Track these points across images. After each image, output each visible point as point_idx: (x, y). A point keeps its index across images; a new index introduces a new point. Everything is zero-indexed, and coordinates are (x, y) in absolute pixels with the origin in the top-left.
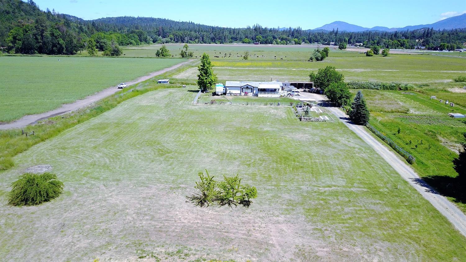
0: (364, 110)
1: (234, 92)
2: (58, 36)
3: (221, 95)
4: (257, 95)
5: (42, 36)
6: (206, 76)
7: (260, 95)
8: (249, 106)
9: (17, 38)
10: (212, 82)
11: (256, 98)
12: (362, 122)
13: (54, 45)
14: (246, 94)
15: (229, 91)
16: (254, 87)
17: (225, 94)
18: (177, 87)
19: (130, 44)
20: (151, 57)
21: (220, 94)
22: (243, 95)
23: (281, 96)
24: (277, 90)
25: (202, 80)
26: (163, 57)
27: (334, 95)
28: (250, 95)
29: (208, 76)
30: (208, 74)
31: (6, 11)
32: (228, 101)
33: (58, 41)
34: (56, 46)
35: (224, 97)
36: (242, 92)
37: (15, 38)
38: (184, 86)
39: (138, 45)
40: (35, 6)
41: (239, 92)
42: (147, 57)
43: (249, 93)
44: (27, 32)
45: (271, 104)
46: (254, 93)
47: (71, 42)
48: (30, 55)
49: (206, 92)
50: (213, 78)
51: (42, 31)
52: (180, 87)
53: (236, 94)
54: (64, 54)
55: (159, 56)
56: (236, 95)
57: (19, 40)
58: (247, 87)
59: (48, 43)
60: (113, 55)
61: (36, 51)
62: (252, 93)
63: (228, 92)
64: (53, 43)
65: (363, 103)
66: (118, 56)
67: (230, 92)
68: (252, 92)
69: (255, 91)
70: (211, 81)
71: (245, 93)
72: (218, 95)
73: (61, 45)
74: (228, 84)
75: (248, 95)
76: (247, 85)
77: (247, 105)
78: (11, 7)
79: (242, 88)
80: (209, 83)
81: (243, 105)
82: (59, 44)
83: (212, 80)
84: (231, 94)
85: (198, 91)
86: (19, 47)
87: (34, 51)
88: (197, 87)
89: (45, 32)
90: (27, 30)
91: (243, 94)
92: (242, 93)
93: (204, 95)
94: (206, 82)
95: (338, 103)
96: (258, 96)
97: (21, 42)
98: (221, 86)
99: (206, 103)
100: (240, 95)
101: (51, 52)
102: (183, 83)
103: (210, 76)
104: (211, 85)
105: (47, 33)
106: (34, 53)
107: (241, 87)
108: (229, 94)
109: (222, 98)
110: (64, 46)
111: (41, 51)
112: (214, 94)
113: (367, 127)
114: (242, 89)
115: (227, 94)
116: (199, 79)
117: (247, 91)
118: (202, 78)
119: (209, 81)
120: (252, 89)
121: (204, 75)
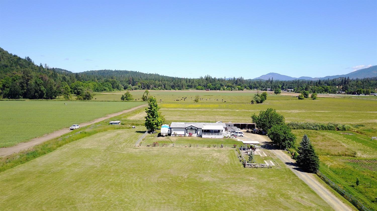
0: (312, 156)
1: (179, 133)
2: (40, 84)
3: (166, 136)
4: (201, 136)
5: (27, 84)
6: (153, 118)
7: (204, 136)
8: (192, 148)
9: (6, 86)
10: (158, 123)
11: (200, 138)
12: (311, 169)
13: (36, 91)
15: (174, 132)
16: (198, 128)
17: (169, 135)
18: (126, 128)
19: (104, 91)
20: (116, 100)
21: (164, 135)
23: (225, 137)
24: (221, 131)
25: (149, 121)
26: (127, 101)
27: (277, 137)
28: (194, 136)
29: (155, 118)
30: (154, 116)
31: (5, 65)
32: (172, 142)
33: (40, 88)
34: (38, 92)
35: (168, 138)
36: (187, 133)
37: (4, 86)
38: (133, 127)
39: (111, 91)
40: (31, 62)
41: (182, 133)
42: (113, 100)
43: (193, 134)
44: (15, 81)
45: (214, 146)
46: (198, 134)
47: (51, 88)
48: (15, 100)
49: (152, 133)
50: (159, 119)
51: (28, 80)
52: (130, 128)
53: (180, 135)
54: (44, 98)
55: (123, 100)
56: (180, 136)
57: (7, 87)
58: (191, 128)
59: (31, 89)
60: (85, 99)
61: (20, 96)
62: (196, 134)
63: (172, 133)
64: (35, 90)
65: (311, 148)
66: (88, 100)
67: (175, 133)
68: (196, 133)
69: (199, 132)
70: (157, 122)
71: (190, 134)
72: (163, 136)
73: (42, 91)
74: (173, 125)
75: (192, 136)
76: (192, 126)
77: (190, 148)
78: (10, 62)
81: (186, 147)
82: (40, 90)
83: (158, 121)
84: (175, 135)
85: (144, 132)
86: (6, 94)
87: (19, 97)
88: (144, 128)
89: (30, 81)
90: (15, 79)
91: (187, 135)
92: (186, 134)
93: (150, 136)
94: (153, 123)
95: (282, 146)
96: (202, 137)
97: (8, 89)
98: (166, 127)
99: (148, 146)
100: (184, 136)
101: (33, 97)
102: (133, 124)
103: (157, 117)
104: (157, 126)
105: (32, 82)
106: (19, 98)
107: (185, 128)
108: (174, 135)
109: (166, 140)
110: (44, 92)
111: (26, 96)
112: (160, 135)
113: (317, 175)
114: (187, 130)
115: (171, 135)
116: (146, 121)
117: (191, 132)
118: (149, 120)
119: (155, 123)
120: (196, 130)
121: (151, 117)
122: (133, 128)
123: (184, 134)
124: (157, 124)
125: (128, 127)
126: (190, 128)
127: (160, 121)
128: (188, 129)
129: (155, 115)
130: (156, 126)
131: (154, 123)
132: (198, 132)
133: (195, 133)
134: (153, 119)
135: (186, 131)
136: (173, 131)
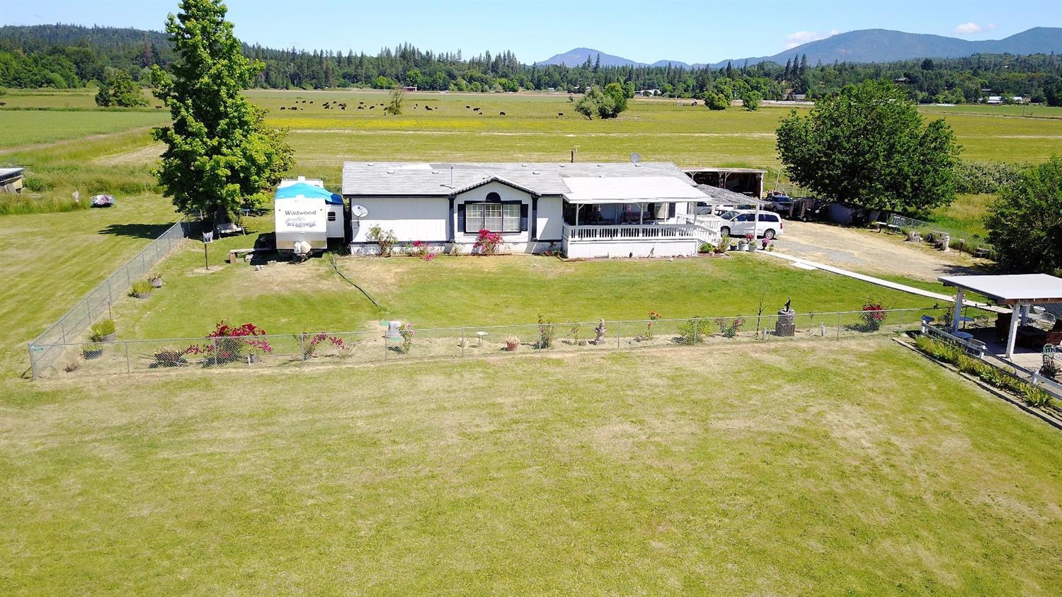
1: (405, 229)
3: (316, 253)
4: (555, 248)
6: (211, 135)
7: (581, 248)
10: (253, 169)
11: (551, 264)
14: (487, 240)
15: (373, 223)
16: (535, 198)
17: (340, 245)
18: (51, 208)
19: (46, 84)
20: (75, 107)
21: (304, 246)
22: (469, 249)
23: (708, 249)
25: (187, 157)
26: (122, 108)
28: (514, 249)
29: (225, 134)
30: (223, 123)
32: (378, 310)
35: (335, 270)
36: (463, 228)
38: (99, 199)
41: (434, 229)
42: (62, 107)
43: (505, 238)
46: (538, 237)
49: (215, 237)
50: (258, 147)
52: (75, 207)
53: (417, 244)
55: (106, 105)
56: (418, 249)
58: (493, 198)
62: (525, 236)
63: (361, 235)
67: (376, 231)
68: (522, 228)
69: (542, 223)
70: (244, 163)
71: (483, 234)
72: (291, 257)
74: (357, 178)
75: (501, 248)
76: (495, 180)
79: (457, 202)
80: (234, 178)
83: (251, 159)
84: (382, 246)
88: (162, 208)
91: (465, 243)
92: (459, 236)
93: (193, 261)
94: (213, 169)
96: (562, 254)
98: (311, 194)
100: (447, 252)
103: (238, 133)
104: (248, 188)
107: (451, 198)
108: (373, 250)
109: (325, 285)
112: (267, 250)
114: (462, 208)
115: (354, 249)
116: (166, 156)
117: (492, 224)
118: (187, 147)
119: (231, 167)
120: (524, 210)
121: (196, 125)
122: (96, 206)
123: (444, 239)
124: (247, 179)
125: (66, 201)
126: (481, 195)
127: (261, 159)
128: (467, 202)
129: (226, 115)
130: (237, 186)
131: (224, 172)
132: (539, 220)
133: (515, 226)
134: (215, 142)
135: (456, 215)
136: (364, 218)
